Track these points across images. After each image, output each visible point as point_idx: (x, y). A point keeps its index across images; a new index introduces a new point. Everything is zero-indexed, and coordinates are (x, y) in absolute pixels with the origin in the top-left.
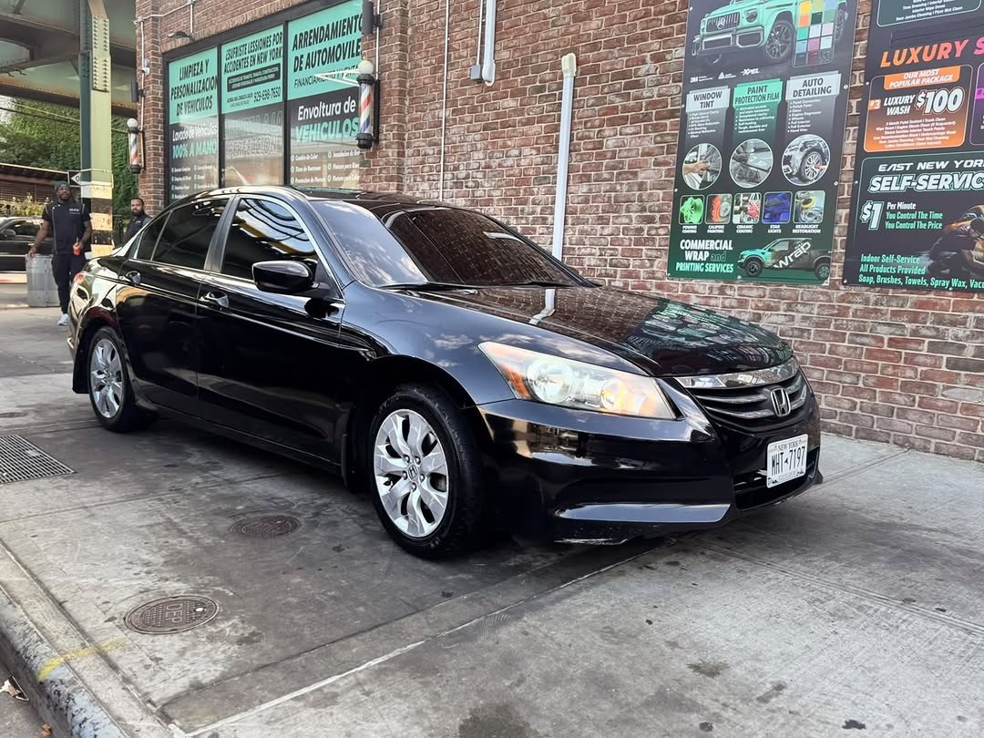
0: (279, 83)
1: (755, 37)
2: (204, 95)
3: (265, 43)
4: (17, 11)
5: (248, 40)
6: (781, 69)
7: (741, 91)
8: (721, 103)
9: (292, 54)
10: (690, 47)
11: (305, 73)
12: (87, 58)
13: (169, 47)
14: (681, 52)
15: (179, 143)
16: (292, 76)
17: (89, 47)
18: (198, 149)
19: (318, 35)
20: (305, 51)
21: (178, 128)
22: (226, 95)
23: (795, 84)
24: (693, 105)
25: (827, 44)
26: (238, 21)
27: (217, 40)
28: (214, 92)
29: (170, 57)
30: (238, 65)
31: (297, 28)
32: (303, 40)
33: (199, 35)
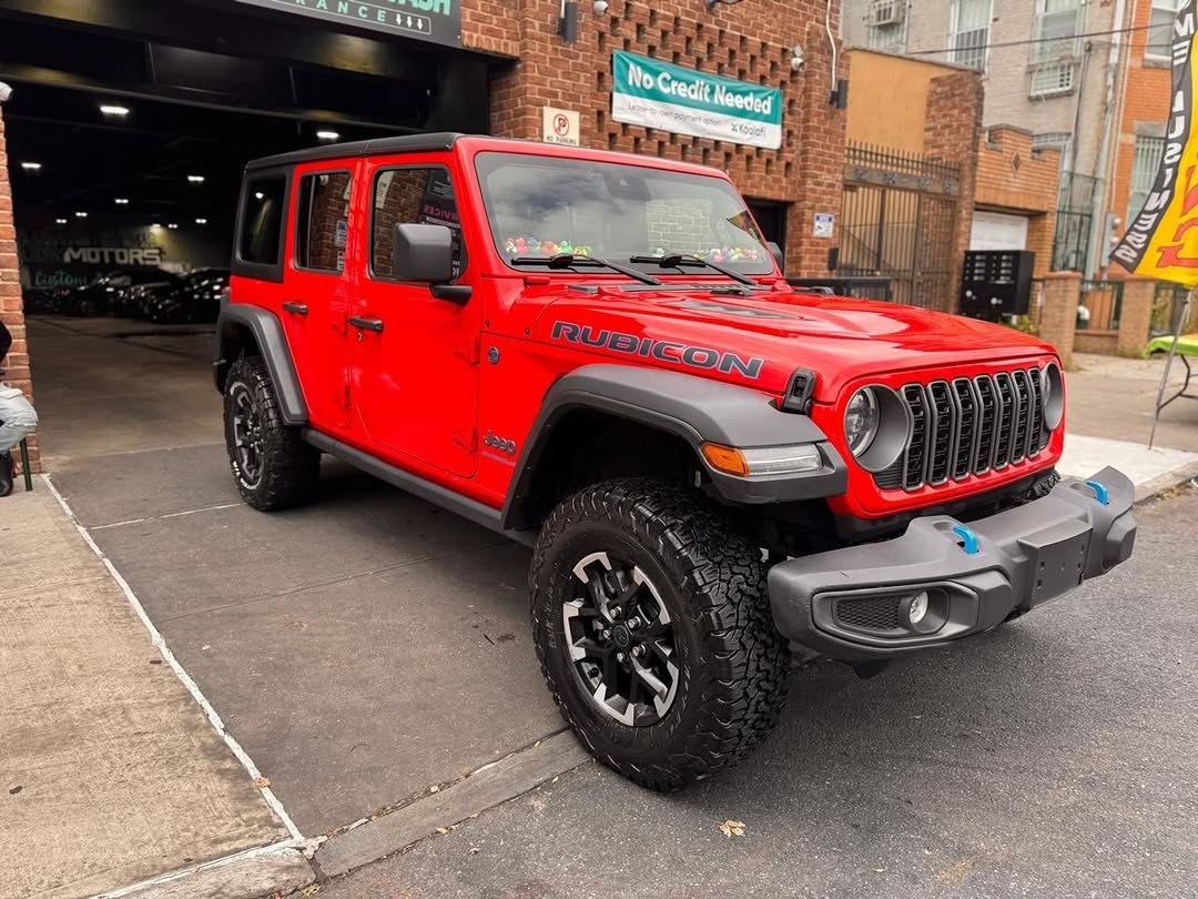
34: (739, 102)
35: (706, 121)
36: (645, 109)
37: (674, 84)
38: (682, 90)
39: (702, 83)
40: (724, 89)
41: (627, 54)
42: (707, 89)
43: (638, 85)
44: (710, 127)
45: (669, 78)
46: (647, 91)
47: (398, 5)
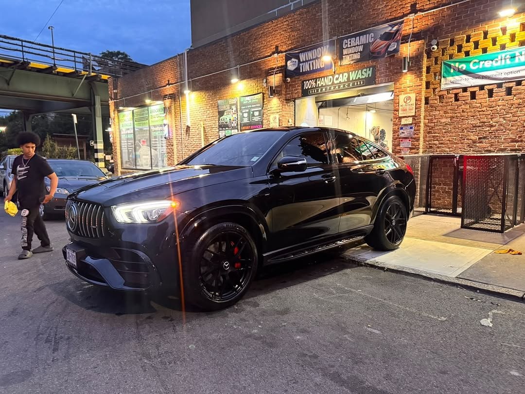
0: (148, 121)
1: (226, 123)
2: (129, 122)
3: (144, 111)
4: (73, 96)
6: (230, 128)
7: (226, 131)
8: (224, 134)
9: (150, 114)
10: (219, 123)
11: (154, 119)
12: (94, 108)
14: (218, 124)
15: (123, 134)
16: (150, 120)
17: (95, 104)
18: (129, 136)
19: (156, 111)
20: (153, 114)
22: (135, 123)
23: (233, 131)
24: (220, 134)
25: (235, 125)
26: (137, 105)
28: (132, 122)
29: (120, 112)
30: (138, 116)
31: (151, 108)
32: (152, 111)
35: (508, 74)
36: (461, 80)
37: (482, 63)
38: (487, 64)
39: (503, 55)
40: (523, 53)
41: (452, 60)
42: (508, 57)
45: (478, 61)
46: (463, 72)
47: (356, 80)
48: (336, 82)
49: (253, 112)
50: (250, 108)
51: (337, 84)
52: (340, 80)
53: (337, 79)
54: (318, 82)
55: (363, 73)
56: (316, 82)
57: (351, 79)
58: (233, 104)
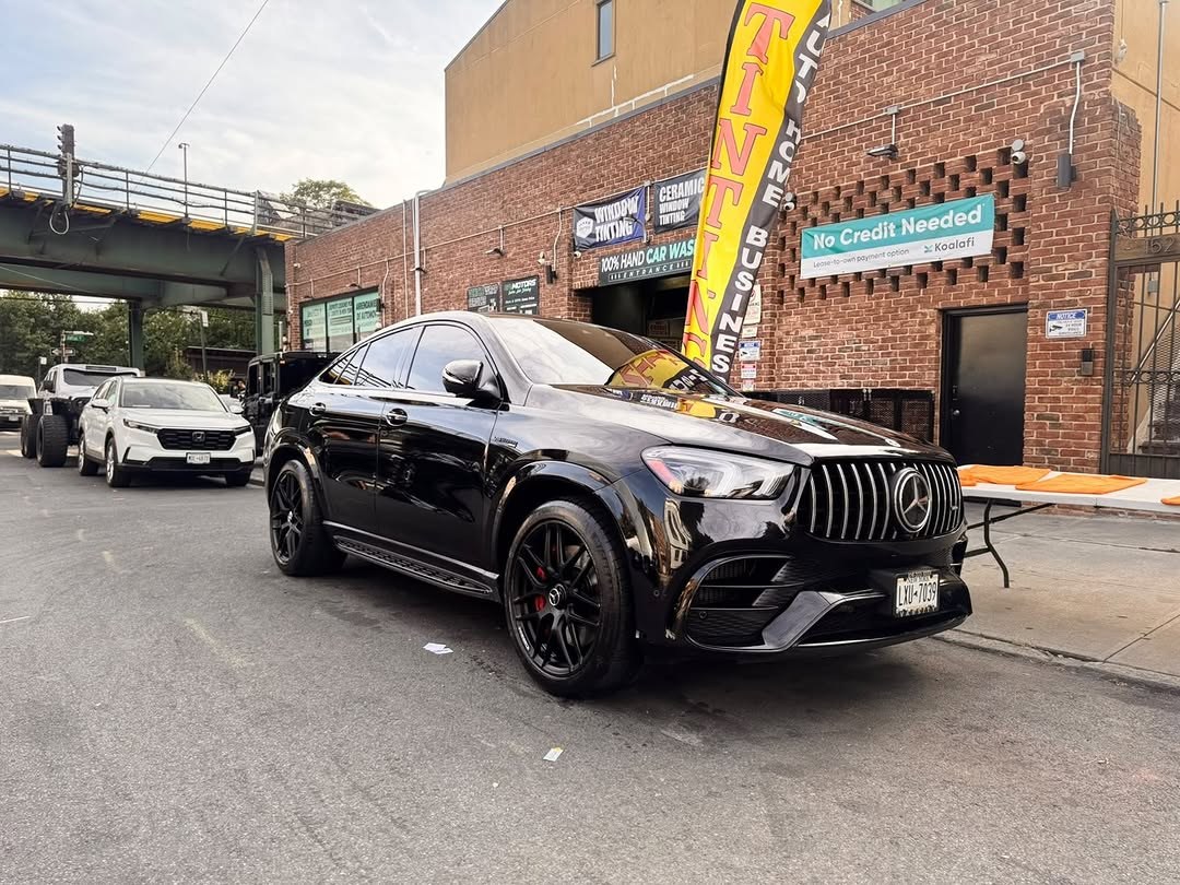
0: (351, 324)
2: (320, 326)
3: (345, 305)
4: (222, 274)
5: (338, 302)
9: (356, 312)
11: (362, 321)
12: (260, 296)
13: (303, 300)
16: (357, 322)
17: (261, 290)
19: (366, 305)
20: (361, 311)
21: (309, 341)
22: (330, 327)
26: (333, 293)
27: (325, 300)
28: (324, 325)
29: (302, 305)
30: (334, 313)
31: (358, 300)
32: (360, 306)
33: (317, 296)
34: (933, 224)
35: (892, 254)
36: (828, 263)
37: (856, 234)
38: (864, 236)
39: (886, 223)
40: (912, 219)
41: (815, 228)
42: (892, 226)
43: (823, 247)
44: (900, 257)
45: (850, 231)
46: (831, 248)
47: (678, 259)
48: (649, 261)
49: (524, 310)
50: (518, 303)
51: (651, 264)
52: (655, 258)
53: (651, 256)
54: (623, 261)
55: (690, 247)
56: (619, 261)
57: (671, 257)
58: (492, 296)
